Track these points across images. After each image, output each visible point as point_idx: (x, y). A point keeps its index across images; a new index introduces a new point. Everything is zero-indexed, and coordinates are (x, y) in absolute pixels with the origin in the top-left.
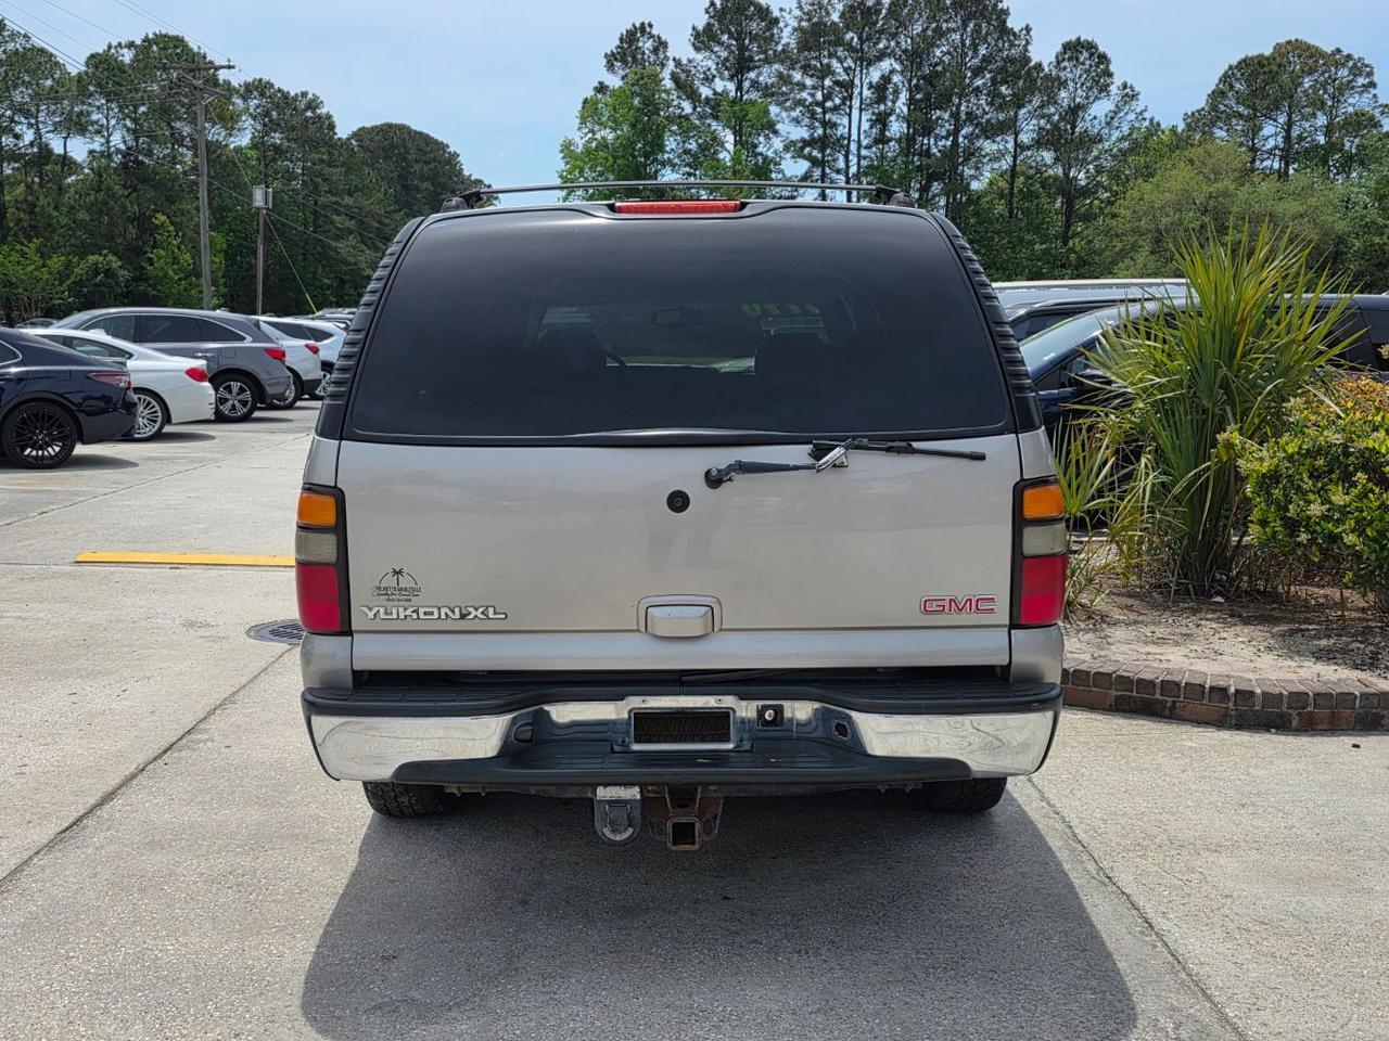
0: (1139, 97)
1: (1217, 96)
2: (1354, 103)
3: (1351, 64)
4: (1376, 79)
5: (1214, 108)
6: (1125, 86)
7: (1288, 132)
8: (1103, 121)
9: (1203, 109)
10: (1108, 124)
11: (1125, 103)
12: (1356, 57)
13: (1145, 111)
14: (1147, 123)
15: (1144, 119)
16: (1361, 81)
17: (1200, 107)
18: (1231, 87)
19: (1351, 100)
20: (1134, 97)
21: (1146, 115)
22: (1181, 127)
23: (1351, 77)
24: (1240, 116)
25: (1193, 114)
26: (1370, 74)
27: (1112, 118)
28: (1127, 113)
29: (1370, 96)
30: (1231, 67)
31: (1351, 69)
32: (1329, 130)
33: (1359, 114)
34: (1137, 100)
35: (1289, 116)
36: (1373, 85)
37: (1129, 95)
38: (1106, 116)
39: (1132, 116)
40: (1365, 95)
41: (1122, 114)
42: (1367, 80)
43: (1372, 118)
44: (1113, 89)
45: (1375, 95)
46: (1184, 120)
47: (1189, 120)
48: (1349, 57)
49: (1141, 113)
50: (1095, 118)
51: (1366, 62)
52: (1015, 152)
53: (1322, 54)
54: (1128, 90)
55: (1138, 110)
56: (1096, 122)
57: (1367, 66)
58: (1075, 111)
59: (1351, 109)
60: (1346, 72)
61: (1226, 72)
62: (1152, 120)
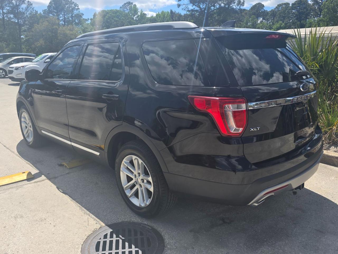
0: (33, 5)
1: (49, 7)
2: (76, 12)
3: (74, 4)
4: (79, 7)
5: (49, 9)
6: (28, 2)
7: (64, 17)
8: (25, 9)
9: (46, 9)
10: (26, 10)
11: (29, 6)
12: (75, 2)
13: (34, 8)
14: (34, 11)
15: (34, 10)
16: (76, 8)
17: (45, 9)
18: (52, 5)
19: (75, 11)
20: (31, 4)
21: (34, 9)
22: (42, 13)
23: (74, 7)
24: (54, 12)
25: (45, 10)
26: (78, 7)
27: (27, 9)
28: (30, 8)
29: (78, 11)
30: (51, 1)
31: (74, 5)
32: (72, 17)
33: (78, 14)
34: (32, 5)
35: (64, 13)
36: (79, 9)
37: (30, 4)
38: (25, 8)
39: (31, 9)
40: (77, 11)
41: (29, 8)
42: (78, 8)
43: (80, 15)
44: (26, 2)
45: (79, 11)
46: (43, 11)
47: (44, 12)
48: (74, 2)
49: (33, 9)
50: (23, 8)
51: (77, 4)
52: (3, 14)
53: (69, 1)
54: (29, 3)
55: (33, 7)
56: (23, 9)
57: (77, 5)
58: (17, 6)
59: (75, 13)
60: (73, 5)
61: (50, 2)
62: (35, 11)
